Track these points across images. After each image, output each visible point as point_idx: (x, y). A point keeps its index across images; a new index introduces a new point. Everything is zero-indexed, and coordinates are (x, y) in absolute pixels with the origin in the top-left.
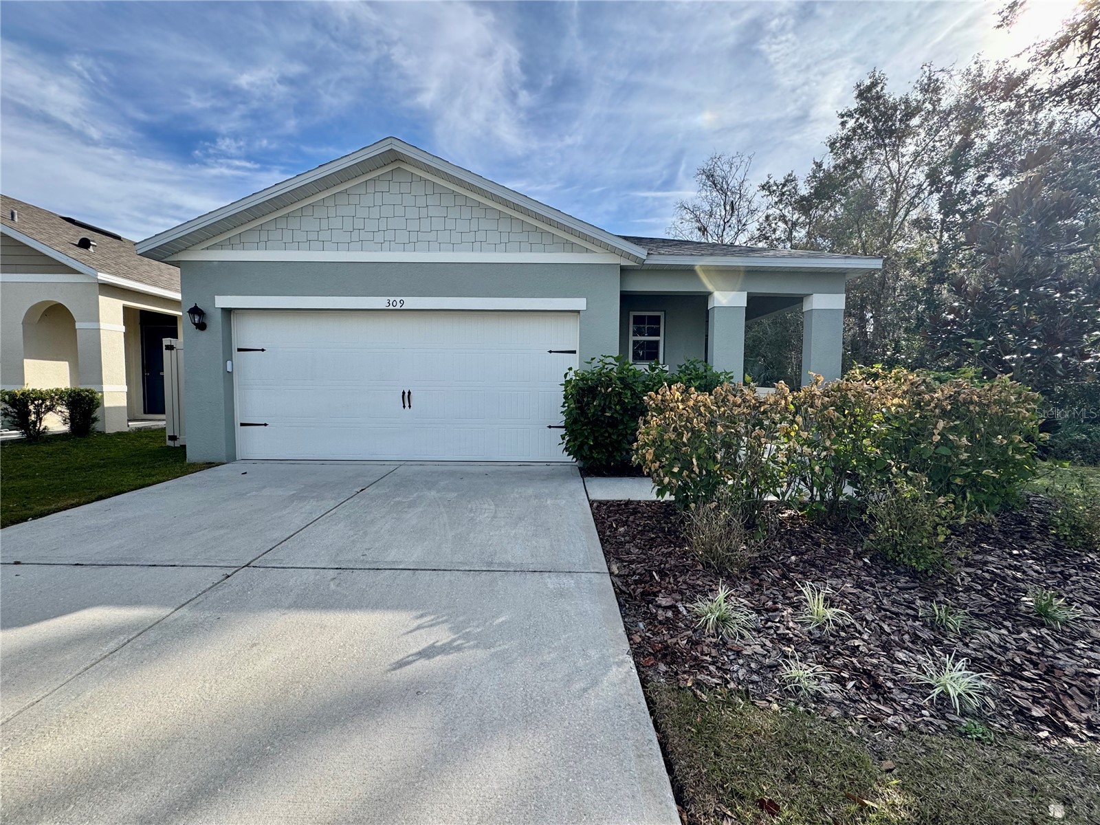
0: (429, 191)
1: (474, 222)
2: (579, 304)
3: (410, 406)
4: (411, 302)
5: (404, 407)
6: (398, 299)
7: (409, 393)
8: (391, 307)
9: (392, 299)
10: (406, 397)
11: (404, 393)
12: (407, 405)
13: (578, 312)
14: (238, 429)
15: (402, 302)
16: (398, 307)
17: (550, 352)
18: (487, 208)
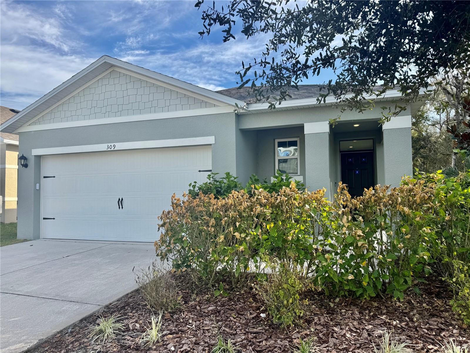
0: (128, 81)
1: (151, 95)
2: (210, 140)
3: (122, 208)
4: (119, 146)
5: (119, 208)
6: (112, 144)
7: (122, 199)
8: (109, 149)
9: (109, 145)
10: (120, 202)
11: (119, 199)
12: (121, 207)
13: (211, 145)
14: (42, 221)
15: (114, 146)
16: (112, 149)
17: (200, 171)
18: (158, 87)
